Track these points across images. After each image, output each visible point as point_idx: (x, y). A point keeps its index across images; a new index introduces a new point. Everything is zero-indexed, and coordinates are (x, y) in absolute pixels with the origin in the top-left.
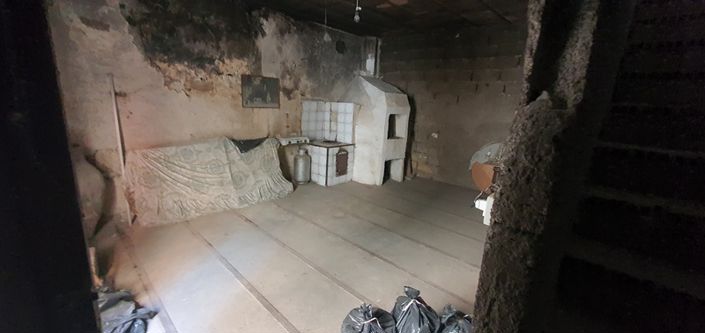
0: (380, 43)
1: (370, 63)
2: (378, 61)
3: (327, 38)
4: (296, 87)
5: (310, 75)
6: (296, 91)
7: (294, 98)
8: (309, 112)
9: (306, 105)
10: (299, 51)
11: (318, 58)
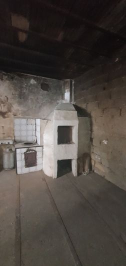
0: (73, 83)
1: (67, 95)
2: (73, 93)
3: (32, 81)
4: (9, 111)
5: (20, 103)
6: (10, 113)
7: (8, 117)
8: (20, 125)
9: (17, 121)
10: (10, 89)
11: (26, 94)
